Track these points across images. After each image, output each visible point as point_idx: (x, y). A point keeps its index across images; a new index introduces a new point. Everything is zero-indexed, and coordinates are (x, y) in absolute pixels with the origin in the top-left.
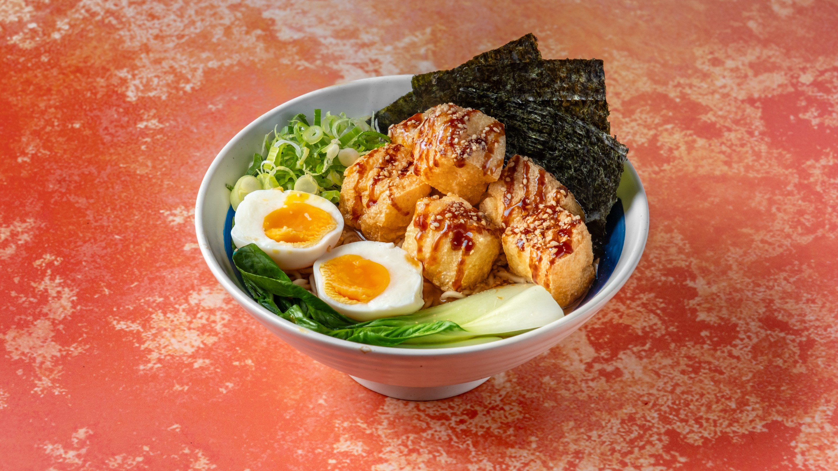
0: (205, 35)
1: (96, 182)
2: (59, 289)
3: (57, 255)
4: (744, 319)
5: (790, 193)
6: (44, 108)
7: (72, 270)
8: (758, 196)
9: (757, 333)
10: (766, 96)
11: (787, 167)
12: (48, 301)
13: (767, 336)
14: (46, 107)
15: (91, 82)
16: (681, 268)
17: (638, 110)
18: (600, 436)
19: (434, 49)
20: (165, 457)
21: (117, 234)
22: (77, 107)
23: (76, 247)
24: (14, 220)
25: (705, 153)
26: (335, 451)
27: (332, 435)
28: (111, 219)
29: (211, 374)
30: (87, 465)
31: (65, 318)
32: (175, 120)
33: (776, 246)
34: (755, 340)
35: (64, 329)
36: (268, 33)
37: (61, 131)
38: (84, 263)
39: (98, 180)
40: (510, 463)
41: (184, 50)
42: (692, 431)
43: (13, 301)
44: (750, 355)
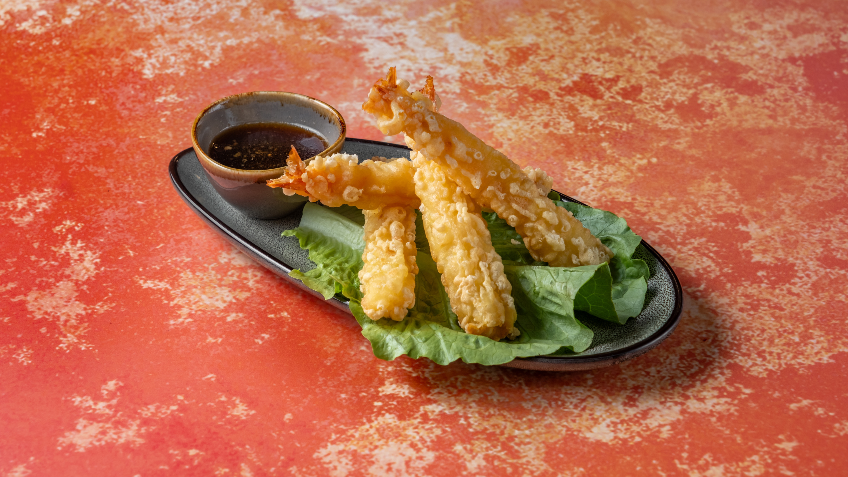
0: (222, 17)
1: (115, 153)
2: (82, 252)
3: (78, 221)
4: (802, 259)
5: (840, 142)
6: (57, 87)
7: (94, 235)
8: (807, 146)
9: (816, 272)
10: (807, 55)
11: (834, 119)
12: (70, 264)
13: (827, 273)
14: (59, 86)
15: (105, 62)
16: (732, 214)
17: (676, 72)
18: (659, 372)
19: (460, 22)
20: (200, 405)
21: (140, 200)
22: (91, 85)
23: (97, 213)
24: (31, 190)
25: (748, 109)
26: (381, 394)
27: (376, 379)
28: (132, 187)
29: (245, 326)
30: (119, 415)
31: (89, 279)
32: (195, 94)
33: (829, 191)
34: (815, 278)
35: (88, 289)
36: (287, 12)
37: (76, 107)
38: (106, 228)
39: (117, 151)
40: (566, 399)
41: (201, 30)
42: (755, 365)
43: (32, 265)
44: (810, 293)
